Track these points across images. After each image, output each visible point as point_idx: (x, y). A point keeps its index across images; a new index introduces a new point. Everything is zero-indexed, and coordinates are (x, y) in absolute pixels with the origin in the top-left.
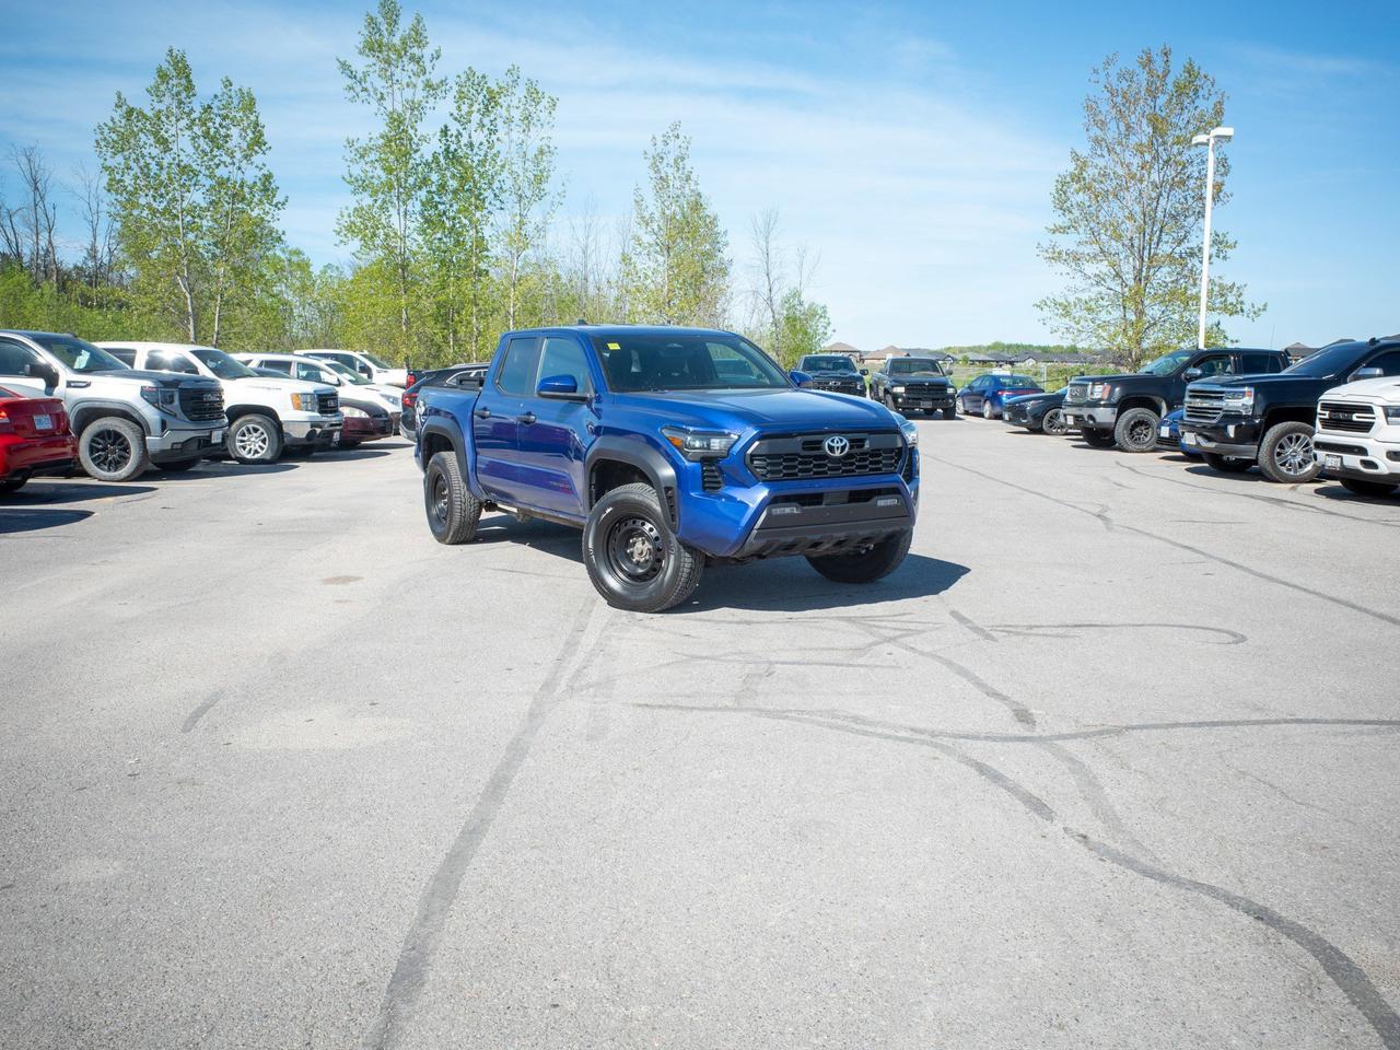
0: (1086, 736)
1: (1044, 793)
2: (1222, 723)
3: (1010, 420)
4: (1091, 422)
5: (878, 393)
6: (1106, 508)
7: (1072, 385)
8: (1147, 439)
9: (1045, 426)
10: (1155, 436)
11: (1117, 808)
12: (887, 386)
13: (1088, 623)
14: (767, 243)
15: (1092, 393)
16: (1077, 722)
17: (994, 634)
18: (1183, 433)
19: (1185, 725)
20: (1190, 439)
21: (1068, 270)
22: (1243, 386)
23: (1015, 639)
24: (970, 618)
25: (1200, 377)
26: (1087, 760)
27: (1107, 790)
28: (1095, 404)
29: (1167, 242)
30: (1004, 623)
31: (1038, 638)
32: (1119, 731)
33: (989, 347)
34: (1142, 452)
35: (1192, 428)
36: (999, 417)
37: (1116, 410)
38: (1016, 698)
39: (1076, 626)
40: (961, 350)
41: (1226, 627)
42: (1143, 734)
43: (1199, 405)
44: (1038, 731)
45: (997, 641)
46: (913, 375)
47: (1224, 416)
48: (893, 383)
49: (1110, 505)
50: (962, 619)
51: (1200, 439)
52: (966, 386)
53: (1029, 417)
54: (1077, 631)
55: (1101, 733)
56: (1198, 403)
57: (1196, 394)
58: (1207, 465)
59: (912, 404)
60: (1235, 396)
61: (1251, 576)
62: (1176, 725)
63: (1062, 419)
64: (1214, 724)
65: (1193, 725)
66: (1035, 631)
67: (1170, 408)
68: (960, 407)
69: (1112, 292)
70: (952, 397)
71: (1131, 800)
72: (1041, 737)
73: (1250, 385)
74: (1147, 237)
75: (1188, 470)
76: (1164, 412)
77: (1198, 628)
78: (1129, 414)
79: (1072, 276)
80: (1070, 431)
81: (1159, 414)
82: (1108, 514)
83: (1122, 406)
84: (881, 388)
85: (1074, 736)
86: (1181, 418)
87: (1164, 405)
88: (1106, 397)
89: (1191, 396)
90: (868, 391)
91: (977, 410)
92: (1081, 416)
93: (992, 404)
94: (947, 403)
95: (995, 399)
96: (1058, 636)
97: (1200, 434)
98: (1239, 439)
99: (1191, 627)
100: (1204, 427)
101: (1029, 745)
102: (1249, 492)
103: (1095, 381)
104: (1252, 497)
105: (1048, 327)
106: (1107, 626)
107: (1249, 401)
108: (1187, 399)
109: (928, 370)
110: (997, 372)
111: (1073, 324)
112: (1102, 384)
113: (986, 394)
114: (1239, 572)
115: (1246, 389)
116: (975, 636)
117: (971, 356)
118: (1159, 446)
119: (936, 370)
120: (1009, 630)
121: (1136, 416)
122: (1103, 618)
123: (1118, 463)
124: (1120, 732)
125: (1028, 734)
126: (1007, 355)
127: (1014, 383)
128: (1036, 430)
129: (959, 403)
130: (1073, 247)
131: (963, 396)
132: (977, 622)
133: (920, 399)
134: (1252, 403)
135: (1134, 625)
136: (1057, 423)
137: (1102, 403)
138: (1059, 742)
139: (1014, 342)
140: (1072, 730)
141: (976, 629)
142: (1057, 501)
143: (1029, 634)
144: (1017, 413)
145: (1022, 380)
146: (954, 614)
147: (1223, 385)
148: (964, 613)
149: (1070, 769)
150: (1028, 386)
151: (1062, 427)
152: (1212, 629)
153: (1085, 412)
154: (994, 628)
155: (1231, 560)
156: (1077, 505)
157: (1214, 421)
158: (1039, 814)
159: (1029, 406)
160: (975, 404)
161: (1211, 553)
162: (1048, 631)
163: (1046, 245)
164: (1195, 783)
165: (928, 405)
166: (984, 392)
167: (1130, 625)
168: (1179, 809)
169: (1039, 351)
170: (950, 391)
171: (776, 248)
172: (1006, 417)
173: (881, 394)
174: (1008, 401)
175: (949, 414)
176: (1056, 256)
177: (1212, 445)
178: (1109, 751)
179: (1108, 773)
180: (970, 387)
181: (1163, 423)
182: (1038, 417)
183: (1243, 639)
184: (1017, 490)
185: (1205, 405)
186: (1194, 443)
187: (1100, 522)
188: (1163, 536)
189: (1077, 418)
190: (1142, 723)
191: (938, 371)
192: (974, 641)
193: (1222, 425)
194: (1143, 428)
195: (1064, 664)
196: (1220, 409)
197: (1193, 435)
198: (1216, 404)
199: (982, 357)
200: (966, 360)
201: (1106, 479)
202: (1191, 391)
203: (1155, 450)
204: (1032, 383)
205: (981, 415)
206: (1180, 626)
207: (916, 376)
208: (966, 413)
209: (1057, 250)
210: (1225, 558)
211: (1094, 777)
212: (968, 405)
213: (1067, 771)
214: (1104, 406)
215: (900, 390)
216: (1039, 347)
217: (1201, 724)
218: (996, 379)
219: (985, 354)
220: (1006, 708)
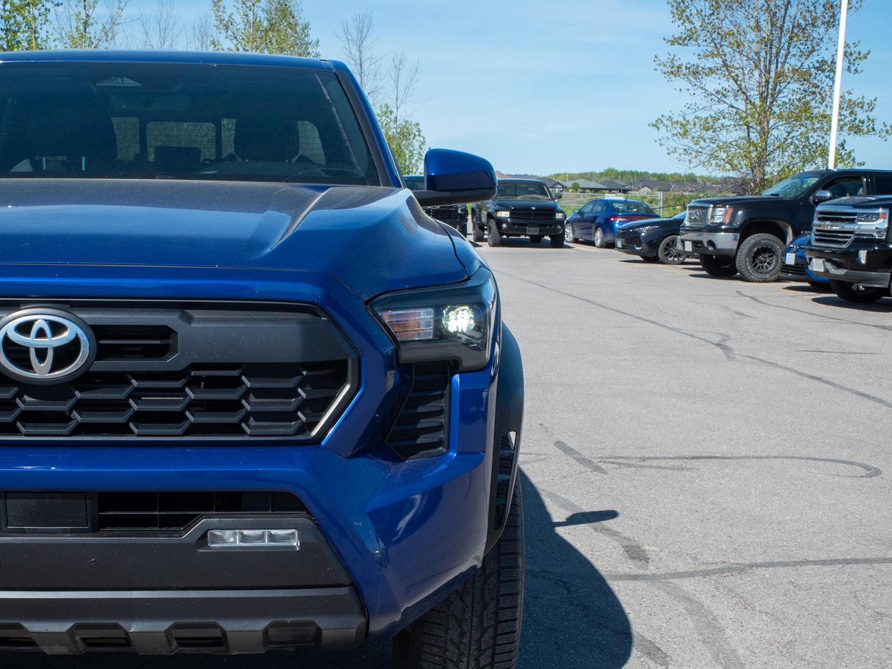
0: (705, 574)
1: (658, 636)
2: (857, 561)
3: (623, 248)
4: (711, 248)
5: (480, 218)
6: (727, 338)
7: (691, 208)
8: (770, 268)
9: (661, 254)
10: (780, 264)
11: (741, 652)
12: (490, 210)
13: (707, 455)
14: (360, 52)
15: (712, 217)
16: (695, 559)
17: (603, 466)
18: (811, 259)
19: (815, 563)
20: (817, 266)
21: (689, 86)
22: (877, 207)
23: (627, 471)
24: (577, 449)
25: (830, 198)
26: (705, 600)
27: (729, 632)
28: (716, 228)
29: (794, 55)
30: (614, 455)
31: (653, 471)
32: (741, 569)
33: (601, 175)
34: (765, 281)
35: (820, 254)
36: (611, 245)
37: (738, 235)
38: (626, 534)
39: (693, 458)
40: (572, 177)
41: (858, 459)
42: (768, 573)
43: (829, 228)
44: (652, 569)
45: (606, 473)
46: (519, 198)
47: (855, 240)
48: (497, 207)
49: (730, 334)
50: (568, 450)
51: (829, 265)
52: (577, 211)
53: (644, 245)
54: (696, 463)
55: (722, 571)
56: (828, 226)
57: (826, 217)
58: (835, 295)
59: (517, 230)
60: (868, 218)
61: (885, 407)
62: (806, 562)
63: (679, 247)
64: (847, 562)
65: (824, 563)
66: (647, 463)
67: (796, 234)
68: (569, 234)
69: (735, 110)
70: (561, 222)
71: (756, 643)
72: (654, 575)
73: (884, 206)
74: (774, 50)
75: (815, 300)
76: (790, 238)
77: (828, 460)
78: (752, 240)
79: (692, 92)
80: (687, 260)
81: (784, 240)
82: (729, 344)
83: (744, 231)
84: (484, 213)
85: (691, 574)
86: (809, 243)
87: (790, 231)
88: (727, 221)
89: (820, 219)
90: (469, 217)
91: (588, 238)
92: (701, 242)
93: (604, 232)
94: (556, 230)
95: (607, 226)
96: (673, 468)
97: (828, 260)
98: (872, 264)
99: (819, 460)
100: (833, 253)
101: (641, 584)
102: (881, 323)
103: (716, 204)
104: (883, 327)
105: (664, 148)
106: (729, 458)
107: (882, 223)
108: (816, 222)
109: (535, 193)
110: (609, 197)
111: (692, 145)
112: (724, 207)
113: (598, 220)
114: (872, 403)
115: (880, 210)
116: (582, 468)
117: (582, 183)
118: (783, 275)
119: (544, 193)
120: (620, 462)
121: (759, 242)
122: (724, 449)
123: (738, 292)
124: (743, 570)
125: (641, 572)
126: (621, 183)
127: (628, 209)
128: (651, 258)
129: (568, 230)
130: (694, 60)
131: (572, 222)
132: (585, 454)
133: (526, 225)
134: (886, 226)
135: (757, 458)
136: (673, 251)
137: (723, 227)
138: (675, 581)
139: (628, 169)
140: (690, 567)
141: (584, 461)
142: (672, 329)
143: (641, 467)
144: (631, 240)
145: (636, 205)
146: (559, 444)
147: (855, 206)
148: (571, 443)
149: (686, 609)
150: (643, 212)
151: (679, 255)
152: (843, 462)
153: (705, 238)
154: (603, 459)
155: (862, 391)
156: (695, 334)
157: (844, 246)
158: (653, 659)
159: (644, 232)
160: (585, 231)
161: (841, 384)
162: (663, 463)
163: (664, 58)
164: (827, 625)
165: (534, 231)
166: (595, 218)
167: (754, 457)
168: (809, 654)
169: (655, 179)
170: (559, 216)
171: (371, 58)
172: (619, 244)
173: (484, 219)
174: (621, 227)
175: (558, 242)
176: (675, 71)
177: (842, 272)
178: (730, 591)
179: (729, 614)
180: (580, 213)
181: (789, 250)
182: (653, 244)
183: (878, 472)
184: (630, 319)
185: (835, 228)
186: (822, 270)
187: (720, 351)
188: (789, 365)
189: (696, 244)
190: (768, 560)
191: (546, 195)
192: (581, 472)
193: (853, 250)
194: (767, 255)
195: (681, 498)
196: (852, 232)
197: (821, 261)
198: (848, 227)
199: (593, 185)
200: (576, 187)
201: (726, 308)
202: (821, 213)
203: (778, 280)
204: (647, 209)
205: (592, 244)
206: (808, 459)
207: (521, 199)
208: (576, 241)
209: (677, 64)
210: (857, 388)
211: (715, 619)
212: (578, 232)
213: (684, 611)
214: (726, 231)
215: (504, 214)
216: (655, 175)
217: (832, 562)
218: (609, 204)
219: (597, 181)
220: (616, 544)
